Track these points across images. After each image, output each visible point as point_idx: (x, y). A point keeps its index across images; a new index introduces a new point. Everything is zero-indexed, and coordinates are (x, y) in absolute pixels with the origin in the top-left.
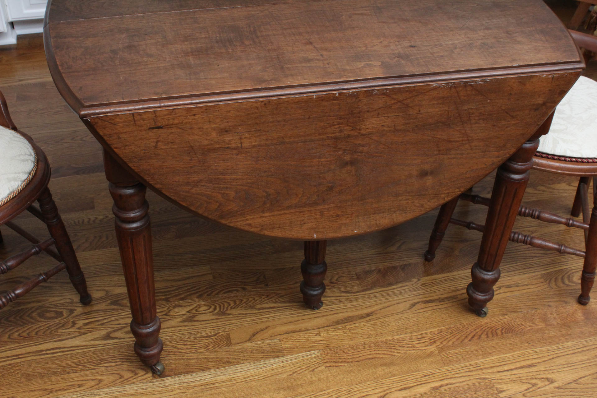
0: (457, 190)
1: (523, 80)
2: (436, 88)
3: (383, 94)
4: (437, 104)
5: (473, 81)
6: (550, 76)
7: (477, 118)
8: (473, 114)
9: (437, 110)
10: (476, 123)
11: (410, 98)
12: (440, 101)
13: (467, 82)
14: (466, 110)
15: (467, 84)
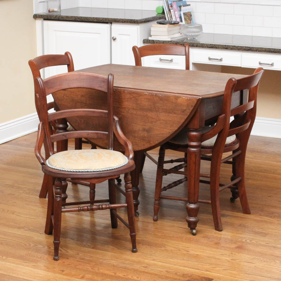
0: (157, 141)
1: (177, 98)
2: (146, 95)
3: (129, 93)
4: (147, 101)
5: (158, 95)
6: (186, 98)
7: (161, 110)
8: (160, 108)
9: (147, 104)
10: (161, 112)
11: (138, 96)
12: (148, 100)
13: (156, 94)
14: (157, 106)
15: (156, 95)
